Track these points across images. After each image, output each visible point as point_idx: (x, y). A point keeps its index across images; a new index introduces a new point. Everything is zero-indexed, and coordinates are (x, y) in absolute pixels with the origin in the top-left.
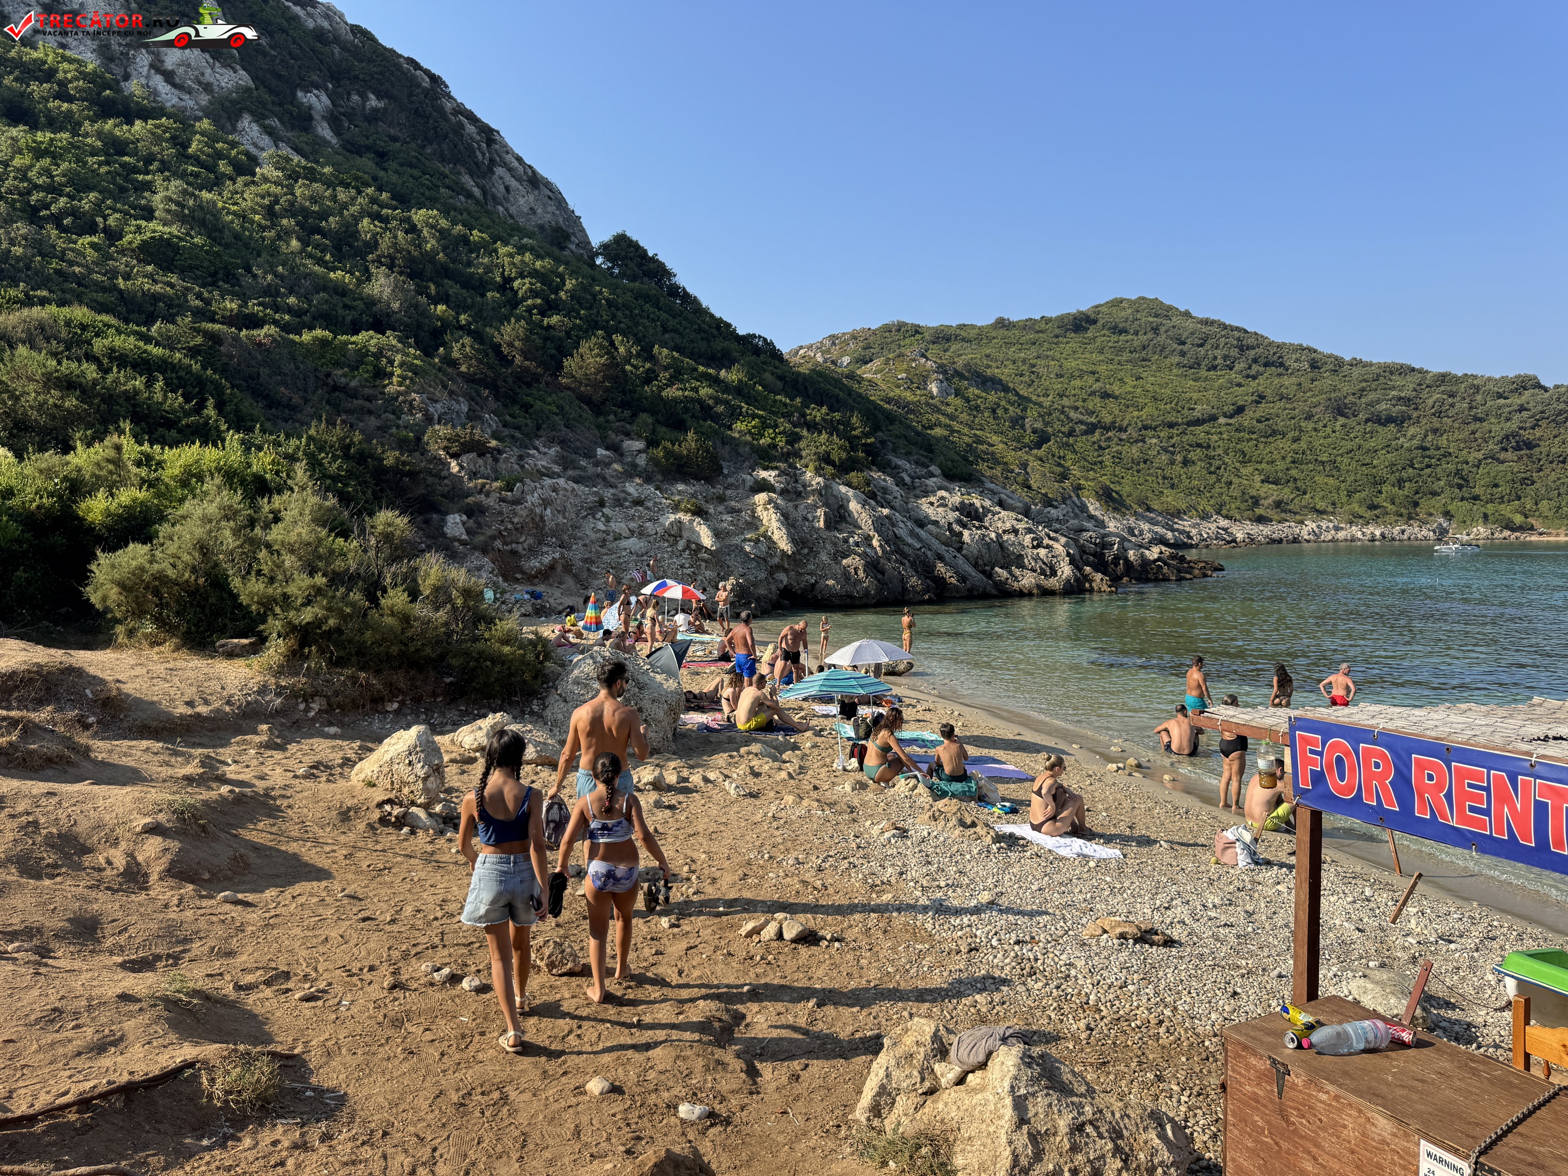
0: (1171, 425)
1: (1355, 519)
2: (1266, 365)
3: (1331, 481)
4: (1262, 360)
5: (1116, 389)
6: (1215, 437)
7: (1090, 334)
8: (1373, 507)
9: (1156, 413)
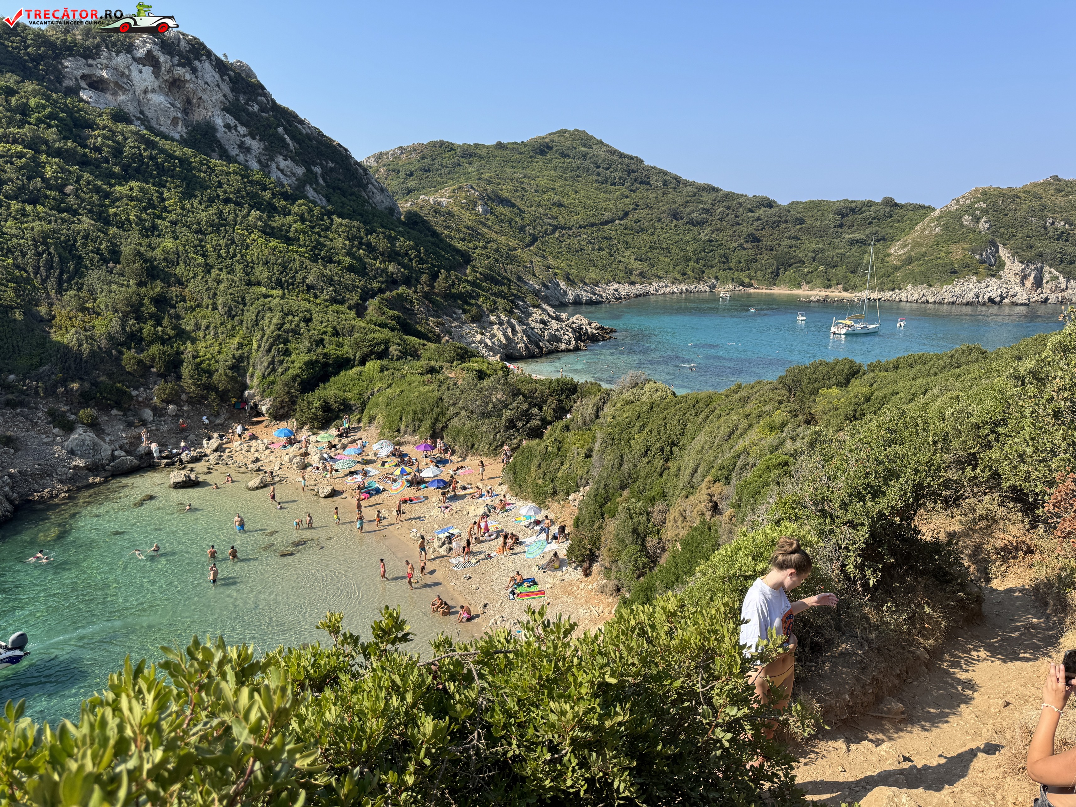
0: (592, 225)
1: (675, 281)
2: (641, 183)
3: (666, 259)
4: (639, 180)
5: (566, 201)
6: (613, 233)
7: (549, 157)
8: (684, 274)
9: (585, 217)
